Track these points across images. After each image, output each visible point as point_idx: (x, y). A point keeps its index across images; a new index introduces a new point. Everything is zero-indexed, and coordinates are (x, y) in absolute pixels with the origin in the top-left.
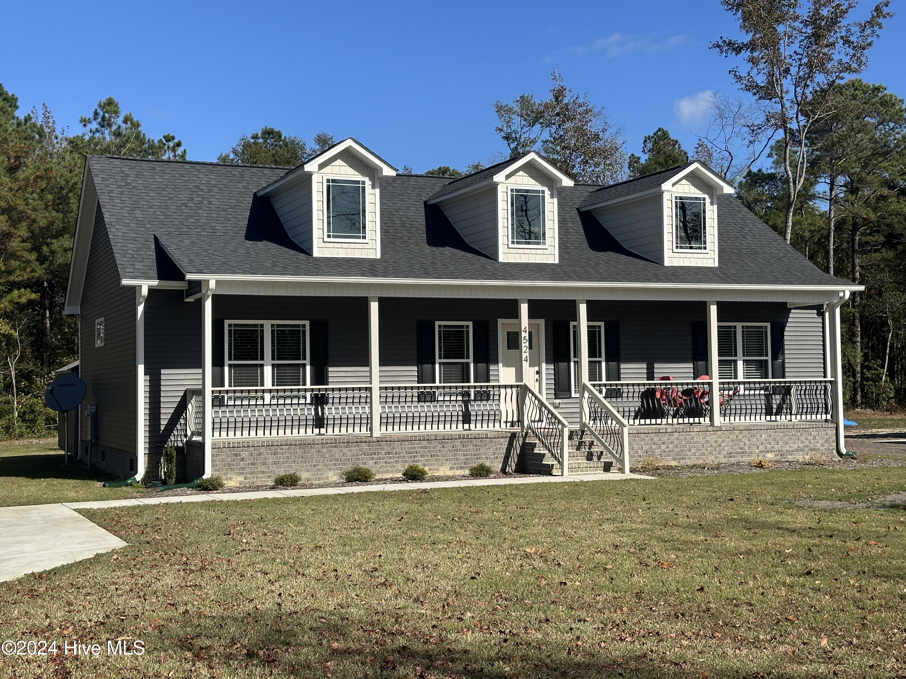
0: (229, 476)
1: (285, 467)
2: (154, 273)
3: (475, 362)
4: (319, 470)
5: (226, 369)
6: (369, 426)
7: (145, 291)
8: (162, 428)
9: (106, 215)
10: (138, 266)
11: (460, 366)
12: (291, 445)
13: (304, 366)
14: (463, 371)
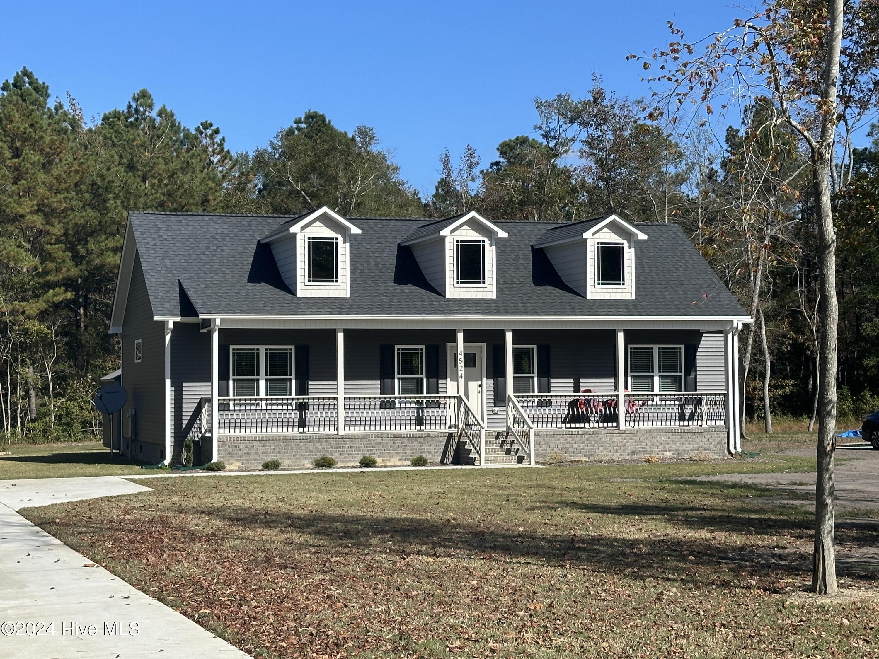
0: (230, 462)
1: (272, 456)
2: (178, 311)
3: (427, 377)
4: (297, 459)
5: (231, 382)
6: (336, 426)
7: (171, 325)
8: (184, 426)
9: (144, 264)
10: (167, 305)
11: (415, 380)
12: (276, 440)
13: (290, 380)
14: (417, 384)
